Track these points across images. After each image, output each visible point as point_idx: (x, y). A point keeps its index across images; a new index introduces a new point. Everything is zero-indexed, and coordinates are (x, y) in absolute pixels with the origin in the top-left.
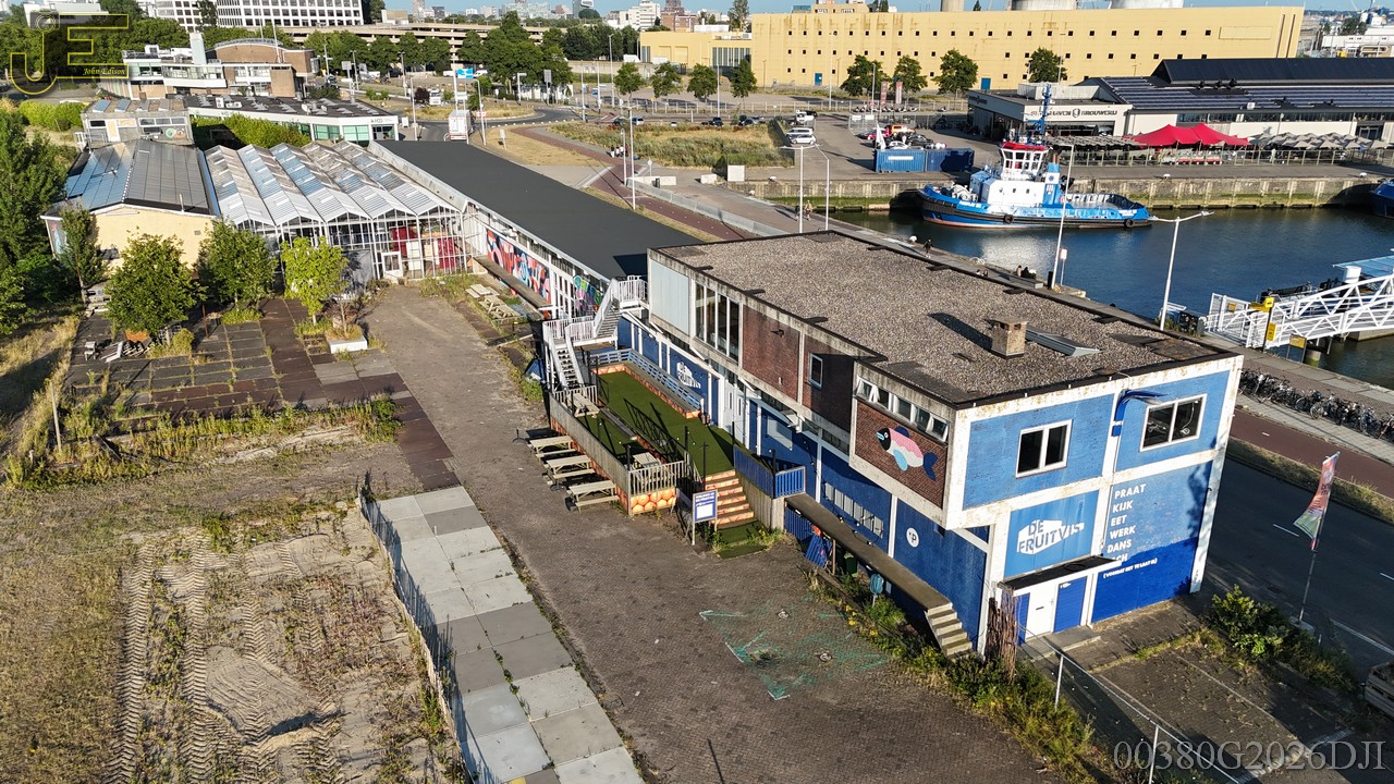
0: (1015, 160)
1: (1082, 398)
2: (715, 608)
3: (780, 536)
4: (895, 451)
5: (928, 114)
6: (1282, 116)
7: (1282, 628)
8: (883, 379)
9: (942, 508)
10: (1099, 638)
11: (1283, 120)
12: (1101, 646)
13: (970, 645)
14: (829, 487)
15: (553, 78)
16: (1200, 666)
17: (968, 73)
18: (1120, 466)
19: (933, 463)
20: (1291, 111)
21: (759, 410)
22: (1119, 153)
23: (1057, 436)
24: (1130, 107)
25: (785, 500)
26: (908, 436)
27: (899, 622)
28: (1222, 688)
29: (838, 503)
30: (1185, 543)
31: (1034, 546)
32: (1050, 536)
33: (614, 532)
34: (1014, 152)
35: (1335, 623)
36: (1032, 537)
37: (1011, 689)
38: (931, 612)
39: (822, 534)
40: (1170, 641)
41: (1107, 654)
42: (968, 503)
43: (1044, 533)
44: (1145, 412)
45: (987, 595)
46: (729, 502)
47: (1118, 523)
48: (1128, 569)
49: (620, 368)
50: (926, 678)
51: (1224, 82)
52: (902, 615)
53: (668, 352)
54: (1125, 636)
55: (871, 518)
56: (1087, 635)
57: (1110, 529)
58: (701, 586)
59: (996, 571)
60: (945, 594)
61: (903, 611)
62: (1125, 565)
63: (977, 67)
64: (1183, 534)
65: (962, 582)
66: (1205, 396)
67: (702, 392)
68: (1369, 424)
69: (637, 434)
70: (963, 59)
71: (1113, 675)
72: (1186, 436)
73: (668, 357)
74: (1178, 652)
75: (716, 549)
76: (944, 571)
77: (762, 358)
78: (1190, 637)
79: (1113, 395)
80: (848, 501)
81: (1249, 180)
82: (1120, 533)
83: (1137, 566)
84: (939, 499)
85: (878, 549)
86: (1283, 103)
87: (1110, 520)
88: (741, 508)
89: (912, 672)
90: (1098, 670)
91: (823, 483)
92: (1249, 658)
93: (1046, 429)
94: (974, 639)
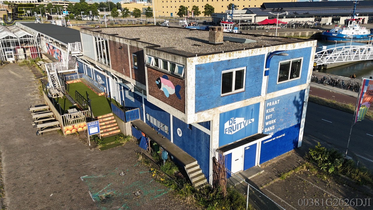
0: (225, 27)
1: (251, 55)
2: (90, 174)
3: (130, 138)
4: (163, 88)
5: (201, 22)
6: (295, 17)
7: (341, 159)
8: (155, 51)
9: (185, 113)
10: (263, 171)
11: (296, 18)
12: (265, 175)
13: (206, 181)
14: (148, 115)
15: (92, 13)
16: (308, 180)
17: (212, 10)
18: (268, 91)
19: (179, 90)
20: (298, 15)
21: (122, 87)
22: (253, 27)
23: (240, 74)
24: (256, 15)
25: (131, 123)
26: (167, 79)
27: (176, 172)
28: (320, 190)
29: (151, 122)
30: (295, 126)
31: (232, 130)
32: (239, 125)
33: (54, 143)
34: (224, 24)
35: (357, 155)
36: (231, 126)
37: (225, 202)
38: (187, 166)
39: (145, 136)
40: (294, 169)
41: (268, 178)
42: (198, 109)
43: (236, 124)
44: (278, 65)
45: (212, 156)
46: (109, 126)
47: (269, 118)
48: (274, 139)
49: (78, 81)
50: (185, 199)
51: (280, 8)
52: (177, 168)
53: (94, 72)
54: (275, 169)
55: (163, 126)
56: (258, 170)
57: (265, 121)
58: (87, 164)
59: (215, 144)
60: (194, 157)
61: (177, 166)
62: (273, 137)
63: (214, 8)
64: (294, 122)
65: (201, 150)
66: (302, 58)
67: (104, 85)
68: (343, 85)
69: (76, 103)
70: (210, 6)
71: (271, 188)
72: (295, 78)
73: (94, 73)
74: (298, 174)
75: (100, 146)
76: (193, 146)
77: (117, 62)
78: (301, 167)
79: (264, 55)
80: (155, 120)
81: (289, 32)
82: (270, 122)
83: (277, 137)
84: (183, 109)
85: (167, 140)
86: (295, 13)
87: (265, 117)
88: (115, 128)
89: (178, 197)
90: (264, 186)
91: (146, 114)
92: (328, 174)
93: (234, 71)
94: (207, 177)
